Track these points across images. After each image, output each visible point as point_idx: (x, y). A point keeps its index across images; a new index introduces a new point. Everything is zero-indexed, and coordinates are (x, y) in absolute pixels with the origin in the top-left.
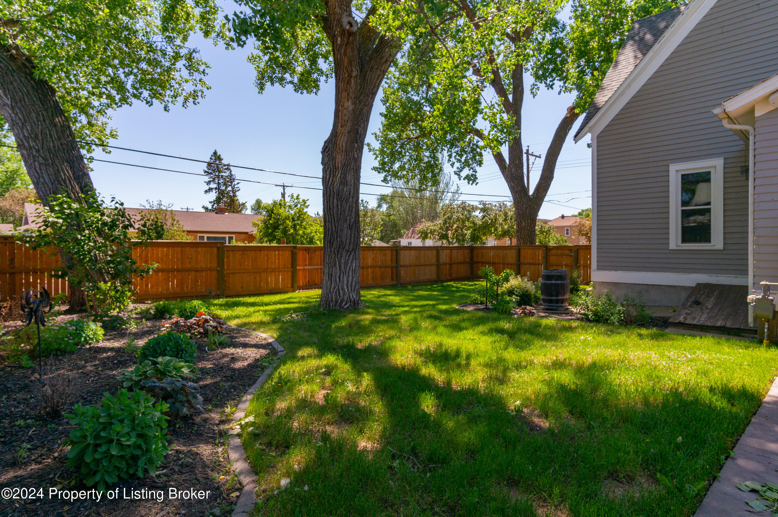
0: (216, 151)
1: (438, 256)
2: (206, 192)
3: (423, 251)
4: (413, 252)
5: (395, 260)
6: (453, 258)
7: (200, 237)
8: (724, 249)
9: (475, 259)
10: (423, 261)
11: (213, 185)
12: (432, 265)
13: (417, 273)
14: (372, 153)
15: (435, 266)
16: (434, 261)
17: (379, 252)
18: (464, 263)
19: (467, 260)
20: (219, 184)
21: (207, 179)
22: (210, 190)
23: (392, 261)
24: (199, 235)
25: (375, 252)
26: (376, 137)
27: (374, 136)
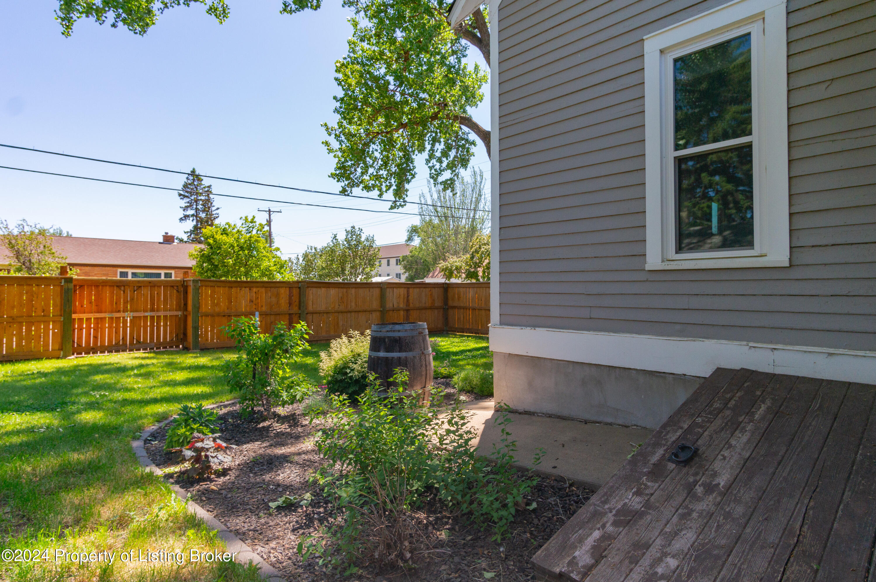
0: (194, 169)
1: (382, 297)
2: (181, 219)
3: (353, 291)
4: (333, 292)
5: (297, 303)
6: (411, 301)
7: (121, 272)
8: (791, 266)
9: (451, 303)
10: (353, 304)
11: (190, 212)
12: (371, 311)
13: (341, 323)
14: (332, 155)
15: (378, 314)
16: (375, 304)
17: (263, 290)
18: (432, 308)
19: (438, 303)
20: (197, 209)
21: (183, 203)
22: (186, 217)
23: (290, 304)
24: (120, 270)
25: (254, 290)
26: (327, 129)
27: (324, 129)
